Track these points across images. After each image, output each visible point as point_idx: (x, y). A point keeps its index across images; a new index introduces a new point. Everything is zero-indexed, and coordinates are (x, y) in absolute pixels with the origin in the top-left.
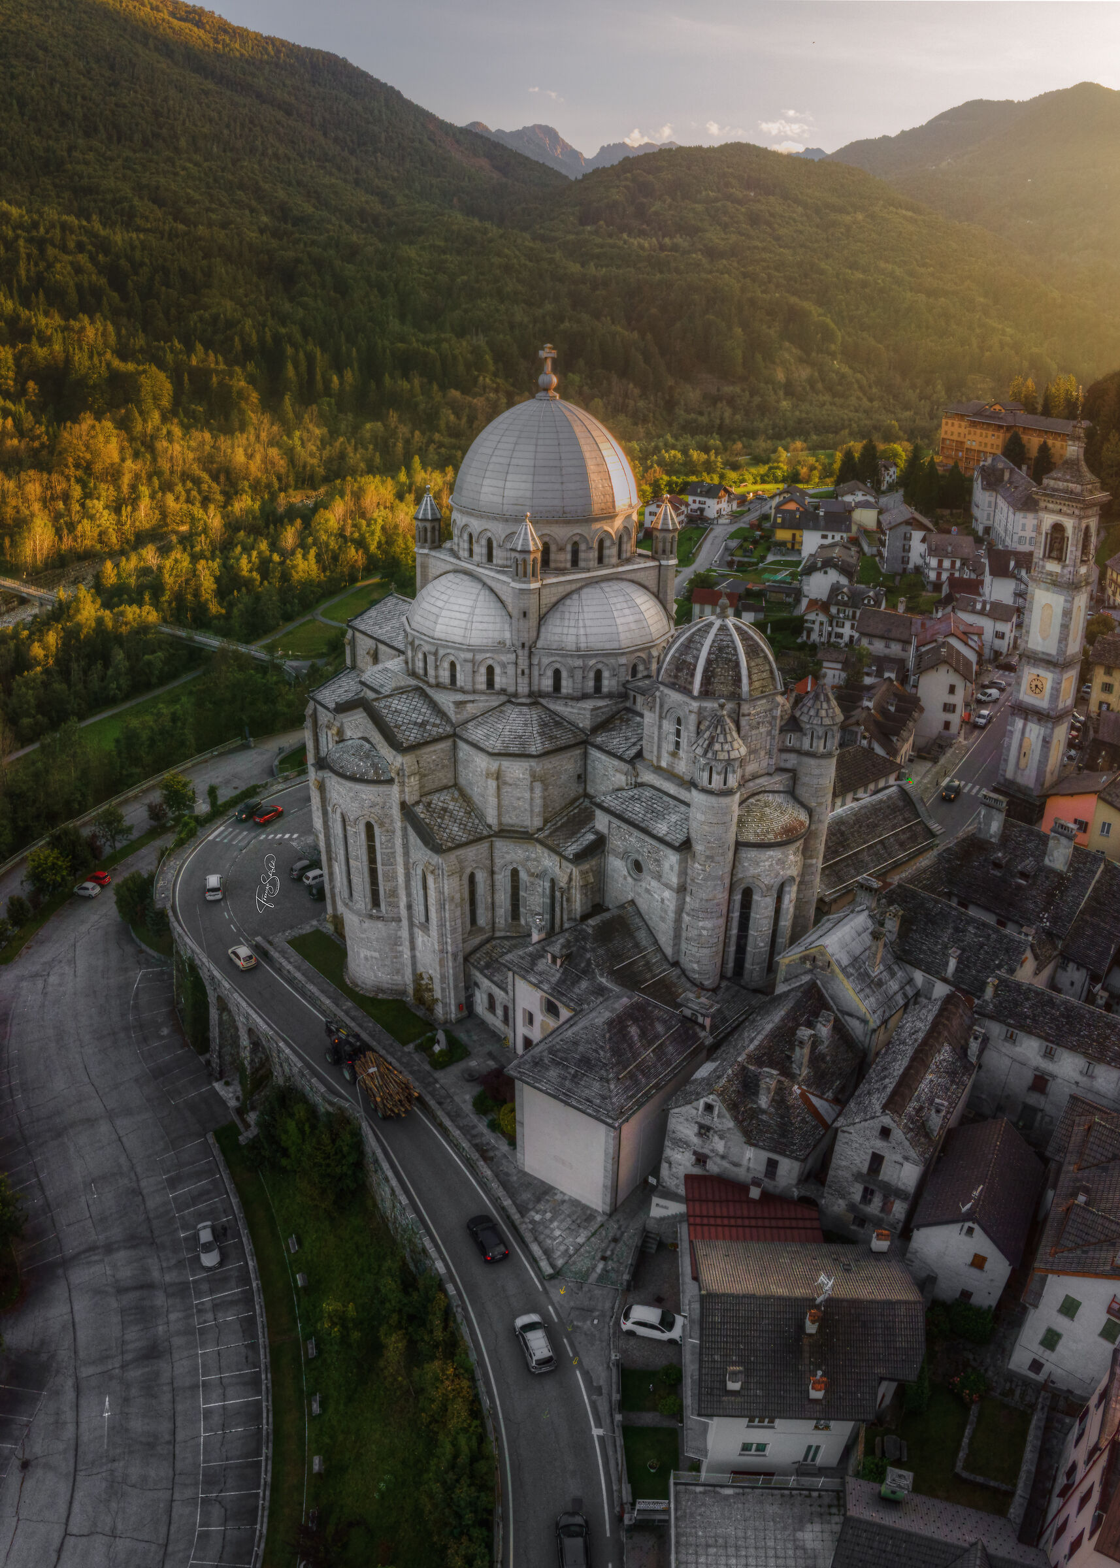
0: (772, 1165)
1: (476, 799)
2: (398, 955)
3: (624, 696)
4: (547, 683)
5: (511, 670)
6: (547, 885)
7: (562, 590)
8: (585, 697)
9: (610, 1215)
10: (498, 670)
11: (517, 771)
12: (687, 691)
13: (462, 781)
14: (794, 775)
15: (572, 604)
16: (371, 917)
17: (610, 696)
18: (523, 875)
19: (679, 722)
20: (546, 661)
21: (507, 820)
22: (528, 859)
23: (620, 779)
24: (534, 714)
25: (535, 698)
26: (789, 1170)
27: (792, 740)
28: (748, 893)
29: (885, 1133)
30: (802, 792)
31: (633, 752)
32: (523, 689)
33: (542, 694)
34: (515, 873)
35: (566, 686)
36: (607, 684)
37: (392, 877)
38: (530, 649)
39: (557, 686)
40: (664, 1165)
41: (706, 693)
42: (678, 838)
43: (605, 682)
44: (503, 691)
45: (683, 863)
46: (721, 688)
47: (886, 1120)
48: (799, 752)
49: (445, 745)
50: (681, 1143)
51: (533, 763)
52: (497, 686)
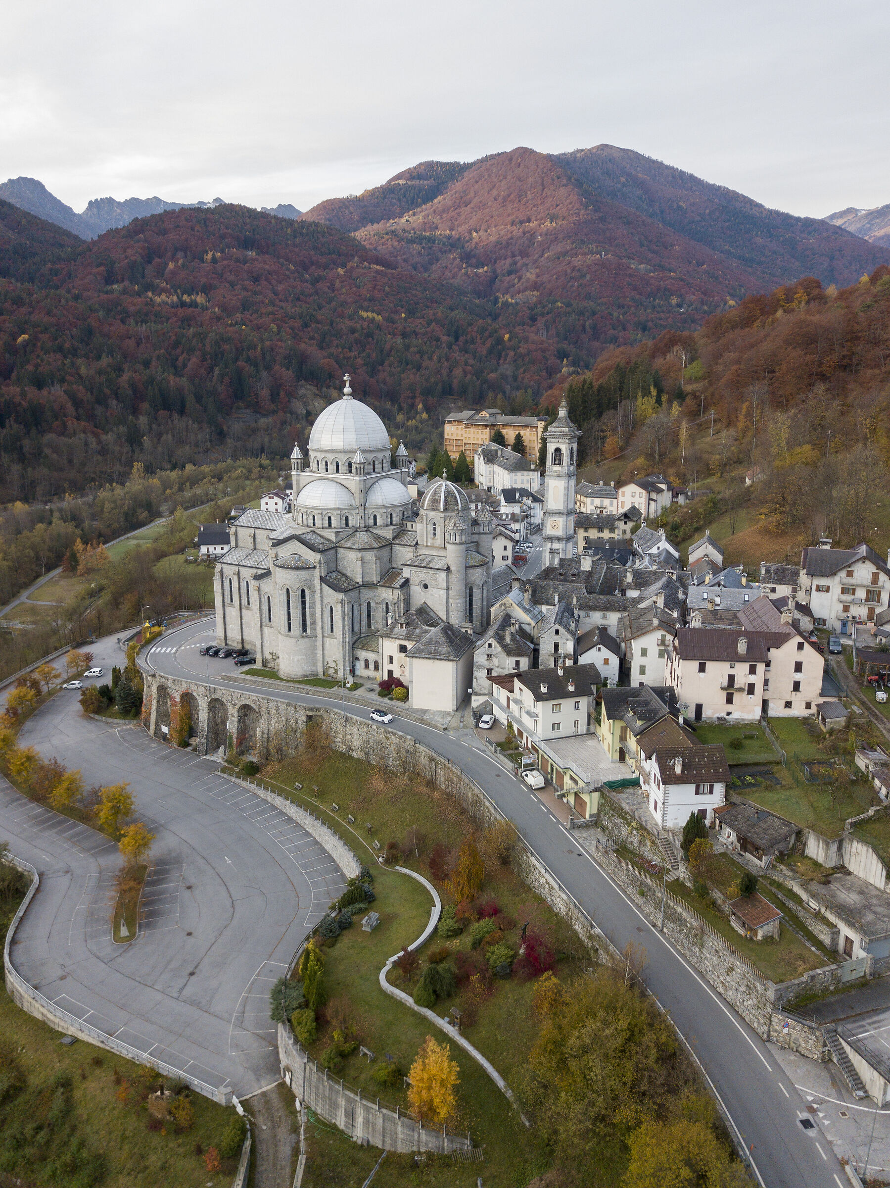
0: (517, 663)
1: (349, 574)
2: (315, 655)
3: (402, 525)
4: (371, 522)
5: (357, 517)
6: (385, 606)
7: (372, 481)
8: (387, 525)
9: (457, 710)
10: (350, 518)
11: (370, 556)
12: (437, 510)
13: (340, 568)
14: (477, 544)
15: (376, 486)
16: (303, 637)
17: (396, 525)
18: (372, 604)
19: (435, 524)
20: (371, 512)
21: (366, 579)
22: (375, 596)
23: (411, 555)
24: (367, 534)
25: (367, 529)
26: (525, 663)
27: (475, 529)
28: (471, 589)
29: (557, 632)
30: (481, 550)
31: (415, 542)
32: (362, 525)
33: (369, 526)
34: (369, 603)
35: (379, 522)
36: (395, 520)
37: (313, 615)
38: (364, 506)
39: (375, 523)
40: (474, 680)
41: (446, 510)
42: (445, 567)
43: (394, 519)
44: (353, 527)
45: (448, 576)
46: (450, 507)
47: (557, 627)
48: (479, 534)
49: (332, 552)
50: (480, 667)
51: (375, 551)
52: (350, 525)
